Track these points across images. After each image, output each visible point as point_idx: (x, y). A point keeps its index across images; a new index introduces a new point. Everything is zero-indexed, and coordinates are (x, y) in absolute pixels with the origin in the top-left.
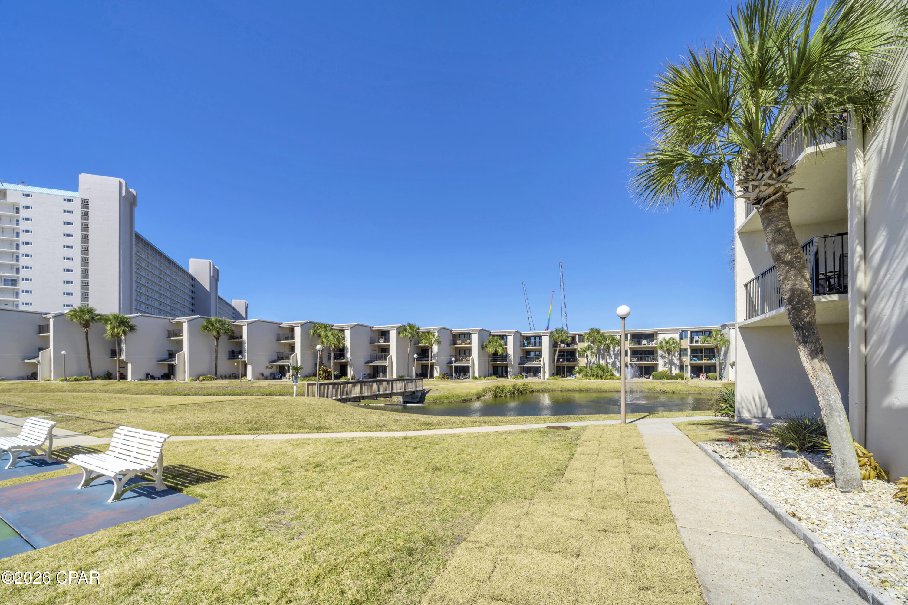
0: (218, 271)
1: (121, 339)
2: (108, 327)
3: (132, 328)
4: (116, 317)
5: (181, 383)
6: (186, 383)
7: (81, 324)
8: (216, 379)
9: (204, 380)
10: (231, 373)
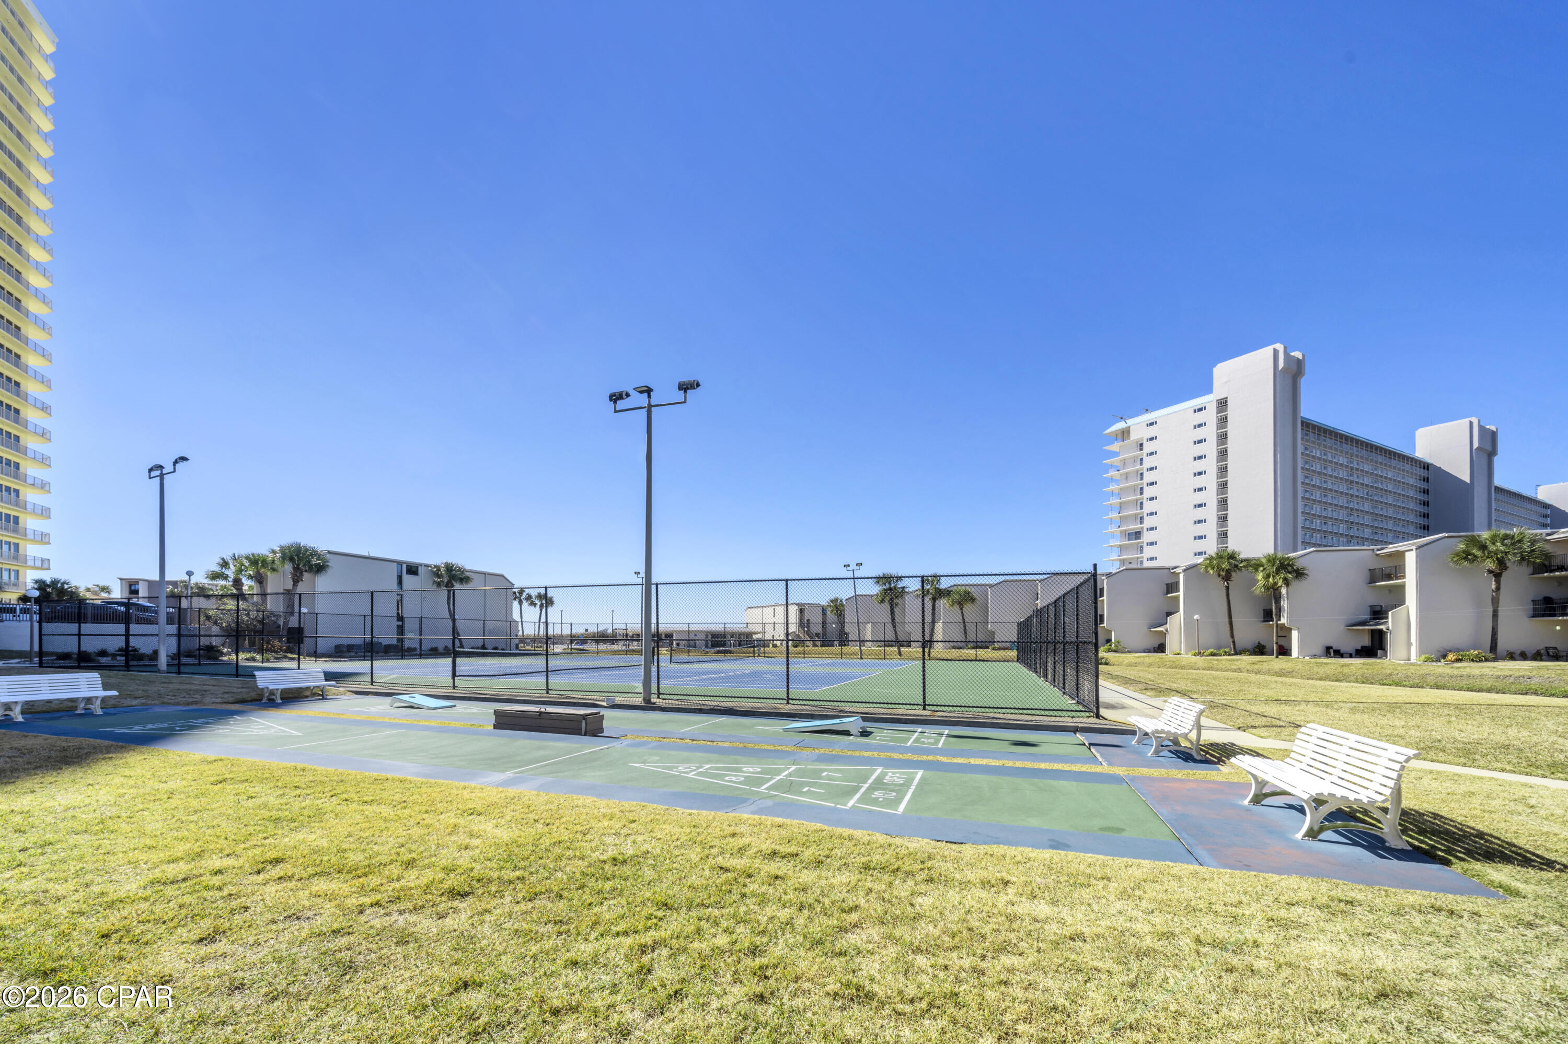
0: (1494, 435)
1: (1280, 593)
2: (1260, 576)
3: (1299, 574)
4: (1271, 560)
5: (1400, 665)
6: (1412, 664)
7: (1219, 575)
8: (1495, 659)
9: (1458, 660)
10: (1541, 646)
